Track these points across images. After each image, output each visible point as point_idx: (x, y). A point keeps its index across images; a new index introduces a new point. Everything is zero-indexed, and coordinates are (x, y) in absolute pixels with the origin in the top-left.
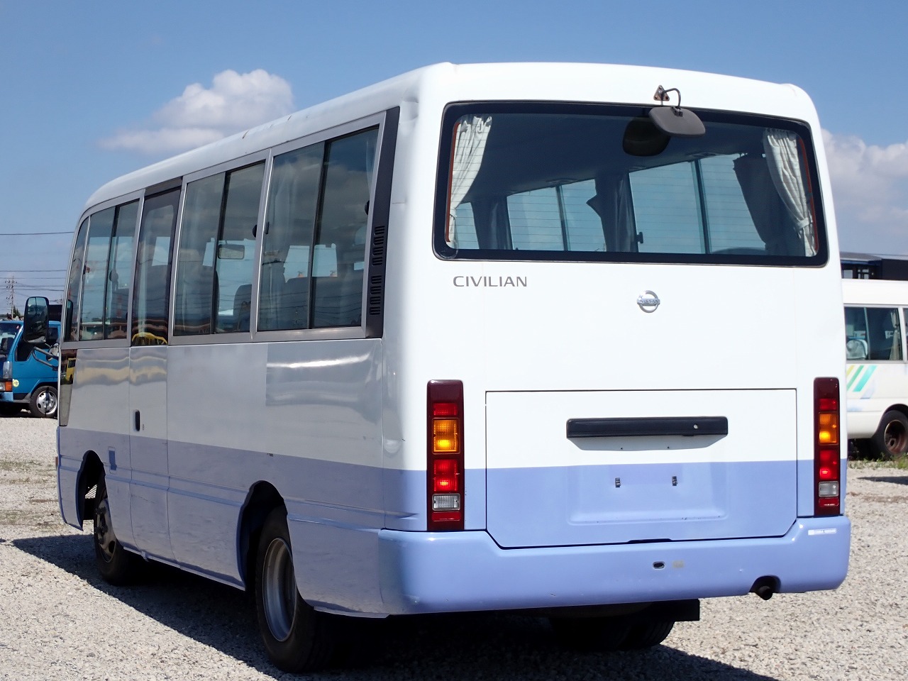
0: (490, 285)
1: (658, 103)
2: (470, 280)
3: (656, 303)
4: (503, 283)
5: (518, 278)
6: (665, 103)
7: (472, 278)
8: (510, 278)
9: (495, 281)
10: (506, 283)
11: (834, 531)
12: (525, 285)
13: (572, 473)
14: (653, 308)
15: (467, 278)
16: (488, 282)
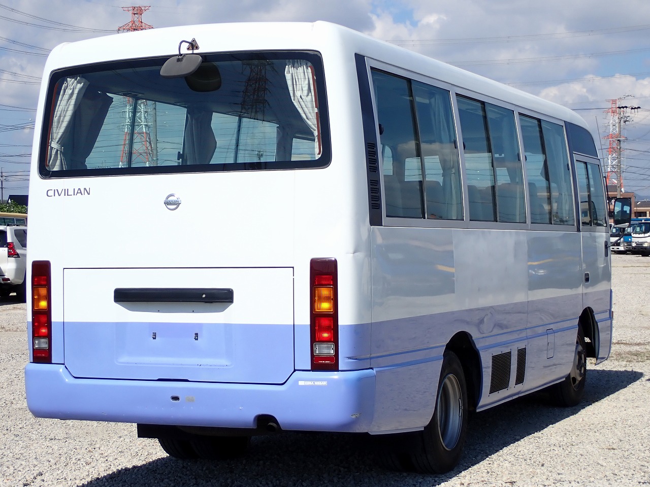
0: (68, 195)
1: (190, 52)
2: (56, 191)
3: (177, 204)
4: (75, 194)
5: (85, 189)
6: (196, 51)
7: (57, 190)
8: (79, 189)
9: (71, 192)
10: (77, 193)
11: (325, 383)
12: (89, 194)
13: (120, 327)
14: (175, 206)
15: (54, 190)
16: (66, 192)
